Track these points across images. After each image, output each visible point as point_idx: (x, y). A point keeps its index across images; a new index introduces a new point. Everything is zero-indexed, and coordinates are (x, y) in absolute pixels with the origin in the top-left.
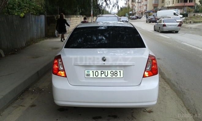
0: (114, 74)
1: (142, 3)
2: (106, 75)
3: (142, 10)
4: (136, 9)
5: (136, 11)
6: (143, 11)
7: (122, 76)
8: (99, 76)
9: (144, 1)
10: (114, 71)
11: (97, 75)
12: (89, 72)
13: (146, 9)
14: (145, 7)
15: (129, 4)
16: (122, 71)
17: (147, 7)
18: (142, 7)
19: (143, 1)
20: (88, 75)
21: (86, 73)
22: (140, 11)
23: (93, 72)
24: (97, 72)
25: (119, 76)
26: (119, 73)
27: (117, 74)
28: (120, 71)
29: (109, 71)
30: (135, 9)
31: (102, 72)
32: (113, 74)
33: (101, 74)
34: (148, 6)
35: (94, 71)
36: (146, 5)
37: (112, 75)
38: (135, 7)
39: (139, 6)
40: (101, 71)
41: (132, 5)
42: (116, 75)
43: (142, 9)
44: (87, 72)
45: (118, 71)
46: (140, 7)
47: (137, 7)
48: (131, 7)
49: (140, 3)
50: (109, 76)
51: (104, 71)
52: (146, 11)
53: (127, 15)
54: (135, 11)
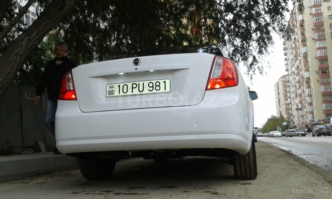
0: (155, 86)
1: (305, 110)
2: (141, 90)
3: (305, 121)
4: (296, 120)
5: (296, 123)
6: (308, 122)
7: (168, 89)
8: (129, 93)
9: (307, 106)
10: (154, 82)
11: (125, 91)
12: (113, 87)
13: (313, 118)
14: (310, 116)
15: (282, 113)
16: (168, 82)
17: (313, 115)
18: (305, 117)
19: (305, 107)
20: (111, 93)
21: (108, 89)
22: (303, 123)
23: (119, 86)
24: (125, 87)
25: (162, 90)
26: (162, 85)
27: (159, 86)
28: (165, 82)
29: (146, 83)
30: (294, 120)
31: (134, 86)
32: (153, 87)
33: (133, 88)
34: (315, 113)
35: (121, 85)
36: (312, 113)
37: (151, 89)
38: (293, 117)
39: (300, 115)
40: (133, 84)
41: (288, 114)
42: (158, 88)
43: (305, 119)
44: (110, 87)
45: (162, 82)
46: (302, 116)
47: (297, 117)
48: (287, 117)
49: (300, 109)
50: (146, 91)
51: (137, 83)
52: (313, 123)
53: (278, 128)
54: (294, 123)
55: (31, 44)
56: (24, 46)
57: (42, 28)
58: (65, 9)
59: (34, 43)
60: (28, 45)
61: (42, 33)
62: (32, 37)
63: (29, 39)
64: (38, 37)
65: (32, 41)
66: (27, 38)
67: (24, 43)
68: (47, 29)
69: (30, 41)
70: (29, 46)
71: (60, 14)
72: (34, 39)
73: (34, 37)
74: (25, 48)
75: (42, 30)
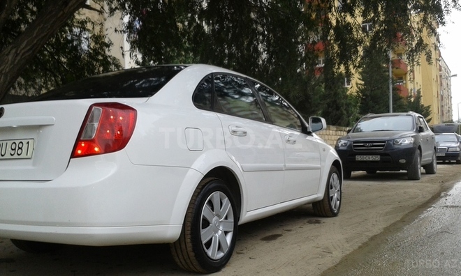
55: (19, 58)
56: (9, 62)
57: (35, 35)
58: (70, 4)
59: (23, 57)
60: (15, 60)
61: (35, 42)
62: (20, 49)
63: (16, 52)
64: (29, 47)
65: (21, 54)
66: (14, 51)
67: (10, 57)
68: (43, 35)
69: (17, 55)
70: (17, 61)
71: (61, 13)
72: (23, 51)
73: (23, 48)
74: (11, 64)
75: (36, 37)
